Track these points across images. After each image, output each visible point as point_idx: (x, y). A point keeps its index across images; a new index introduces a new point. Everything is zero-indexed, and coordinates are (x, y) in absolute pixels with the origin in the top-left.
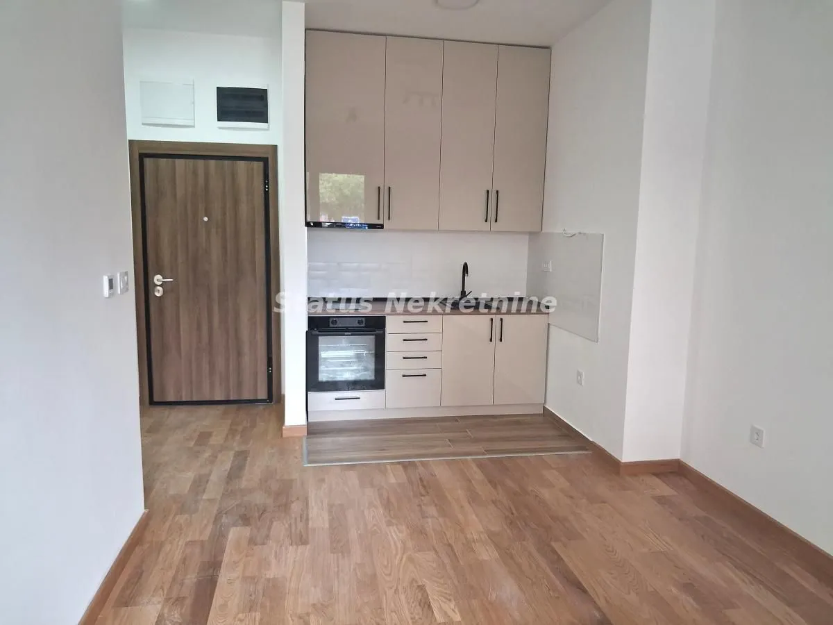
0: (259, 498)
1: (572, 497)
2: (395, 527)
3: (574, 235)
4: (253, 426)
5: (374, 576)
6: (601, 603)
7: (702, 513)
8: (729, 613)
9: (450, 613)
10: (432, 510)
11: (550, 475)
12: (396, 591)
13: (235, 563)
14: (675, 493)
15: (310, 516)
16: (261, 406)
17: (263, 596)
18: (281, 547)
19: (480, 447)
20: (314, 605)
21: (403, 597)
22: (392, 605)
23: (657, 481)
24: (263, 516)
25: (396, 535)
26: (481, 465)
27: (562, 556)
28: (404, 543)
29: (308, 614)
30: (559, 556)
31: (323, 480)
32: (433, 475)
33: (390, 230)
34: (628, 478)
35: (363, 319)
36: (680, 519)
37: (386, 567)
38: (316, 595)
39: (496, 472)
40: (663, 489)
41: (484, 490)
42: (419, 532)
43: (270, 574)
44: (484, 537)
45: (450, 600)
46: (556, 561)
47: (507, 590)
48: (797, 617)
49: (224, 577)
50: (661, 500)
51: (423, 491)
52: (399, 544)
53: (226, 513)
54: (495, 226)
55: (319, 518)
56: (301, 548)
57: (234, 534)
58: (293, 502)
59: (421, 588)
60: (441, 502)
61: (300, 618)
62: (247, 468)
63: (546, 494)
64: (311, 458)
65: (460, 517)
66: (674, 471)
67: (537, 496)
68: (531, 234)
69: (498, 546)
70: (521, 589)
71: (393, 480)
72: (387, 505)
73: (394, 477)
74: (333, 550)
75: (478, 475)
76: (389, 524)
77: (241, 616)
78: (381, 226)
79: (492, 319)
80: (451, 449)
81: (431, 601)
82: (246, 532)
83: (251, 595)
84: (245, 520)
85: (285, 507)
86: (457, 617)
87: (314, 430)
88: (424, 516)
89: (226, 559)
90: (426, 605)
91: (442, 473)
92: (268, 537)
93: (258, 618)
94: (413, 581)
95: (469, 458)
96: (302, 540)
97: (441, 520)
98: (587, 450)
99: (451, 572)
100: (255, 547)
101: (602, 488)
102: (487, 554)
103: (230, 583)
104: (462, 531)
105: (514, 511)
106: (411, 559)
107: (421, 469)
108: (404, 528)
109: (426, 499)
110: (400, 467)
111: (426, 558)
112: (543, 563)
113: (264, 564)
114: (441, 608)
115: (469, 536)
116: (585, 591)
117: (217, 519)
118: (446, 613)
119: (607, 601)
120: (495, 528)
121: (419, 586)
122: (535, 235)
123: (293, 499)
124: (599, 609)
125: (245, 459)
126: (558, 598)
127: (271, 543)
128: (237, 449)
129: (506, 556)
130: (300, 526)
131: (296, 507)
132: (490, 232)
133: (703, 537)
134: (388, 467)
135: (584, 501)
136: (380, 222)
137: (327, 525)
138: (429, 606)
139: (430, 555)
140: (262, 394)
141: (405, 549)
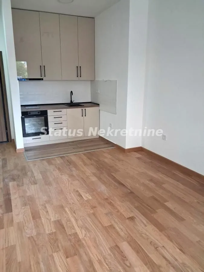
0: (15, 172)
1: (113, 160)
2: (64, 176)
3: (106, 81)
4: (5, 150)
5: (62, 190)
6: (129, 188)
7: (150, 161)
8: (163, 185)
9: (88, 197)
10: (74, 169)
11: (106, 155)
12: (70, 193)
13: (15, 193)
14: (141, 156)
15: (35, 175)
16: (5, 144)
17: (28, 201)
18: (29, 186)
19: (83, 149)
20: (46, 201)
21: (73, 195)
22: (70, 197)
23: (135, 153)
24: (19, 178)
25: (65, 178)
26: (84, 154)
27: (115, 177)
28: (68, 179)
29: (45, 204)
30: (114, 177)
31: (35, 165)
32: (71, 159)
33: (46, 81)
34: (128, 153)
35: (40, 112)
36: (145, 163)
37: (65, 187)
38: (45, 198)
39: (90, 156)
40: (138, 155)
41: (88, 161)
42: (71, 176)
43: (28, 194)
44: (92, 174)
45: (87, 193)
46: (114, 178)
47: (103, 188)
48: (180, 184)
49: (12, 197)
50: (138, 158)
51: (69, 164)
52: (66, 180)
53: (6, 178)
54: (81, 79)
55: (38, 176)
56: (35, 186)
57: (11, 184)
58: (28, 172)
59: (77, 191)
60: (76, 166)
61: (42, 205)
62: (8, 163)
63: (106, 160)
64: (29, 158)
65: (83, 170)
66: (140, 150)
67: (103, 161)
68: (91, 81)
69: (96, 176)
70: (107, 187)
71: (59, 162)
72: (59, 169)
73: (59, 161)
74: (46, 184)
75: (85, 158)
76: (61, 175)
77: (23, 208)
78: (42, 79)
79: (82, 109)
80: (74, 151)
81: (81, 194)
82: (15, 183)
83: (24, 201)
84: (14, 180)
85: (25, 174)
86: (90, 198)
87: (27, 149)
88: (71, 171)
89: (11, 192)
90: (80, 196)
91: (74, 158)
92: (23, 183)
93: (29, 207)
94: (74, 190)
95: (81, 153)
96: (35, 183)
97: (77, 171)
98: (114, 147)
99: (85, 186)
100: (20, 187)
101: (121, 157)
102: (94, 179)
103: (16, 199)
104: (85, 174)
105: (98, 166)
106: (71, 184)
107: (66, 158)
108: (67, 175)
109: (71, 166)
110: (59, 158)
111: (76, 182)
112: (111, 180)
113: (25, 191)
114: (85, 196)
115: (87, 175)
116: (124, 185)
117: (4, 180)
118: (87, 197)
119: (131, 187)
120: (94, 171)
121: (76, 191)
122: (93, 81)
123: (28, 171)
124: (129, 190)
125: (6, 161)
126: (117, 188)
127: (25, 185)
128: (2, 158)
129: (100, 179)
130: (33, 179)
131: (29, 174)
132: (79, 80)
133: (152, 167)
134: (56, 158)
135: (117, 161)
136: (42, 78)
137: (42, 178)
138: (81, 196)
139: (77, 182)
140: (5, 140)
141: (69, 181)
